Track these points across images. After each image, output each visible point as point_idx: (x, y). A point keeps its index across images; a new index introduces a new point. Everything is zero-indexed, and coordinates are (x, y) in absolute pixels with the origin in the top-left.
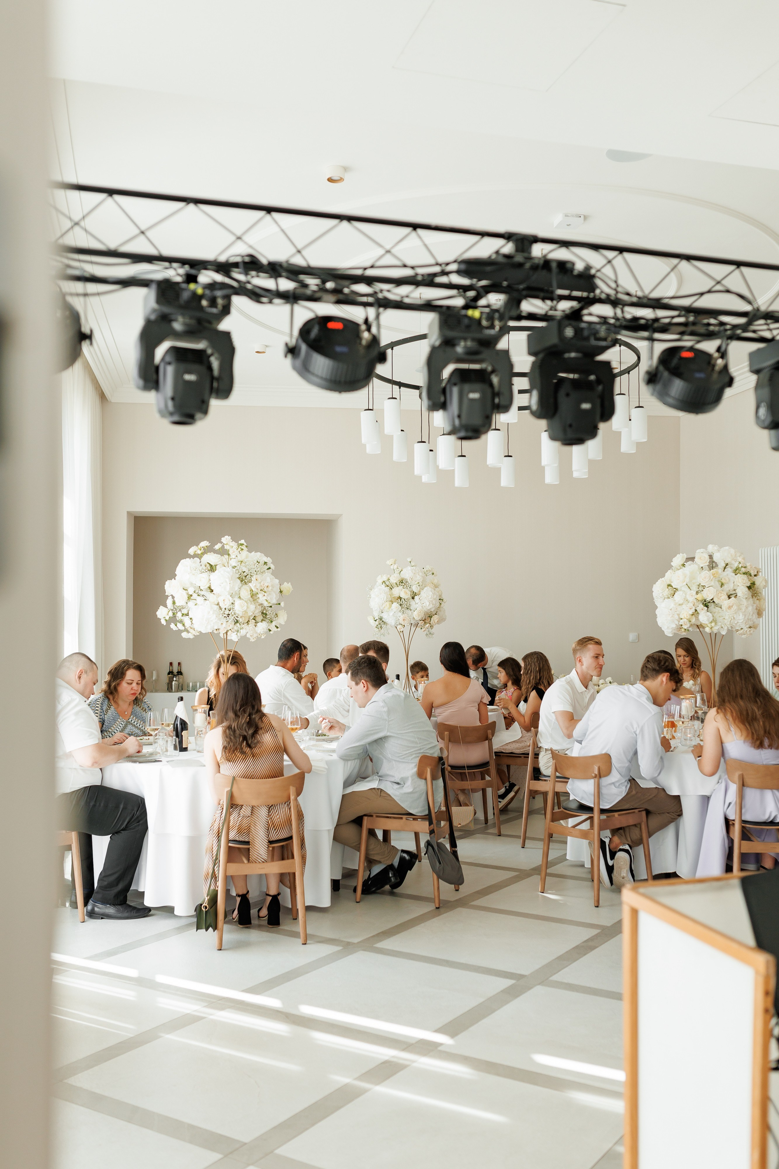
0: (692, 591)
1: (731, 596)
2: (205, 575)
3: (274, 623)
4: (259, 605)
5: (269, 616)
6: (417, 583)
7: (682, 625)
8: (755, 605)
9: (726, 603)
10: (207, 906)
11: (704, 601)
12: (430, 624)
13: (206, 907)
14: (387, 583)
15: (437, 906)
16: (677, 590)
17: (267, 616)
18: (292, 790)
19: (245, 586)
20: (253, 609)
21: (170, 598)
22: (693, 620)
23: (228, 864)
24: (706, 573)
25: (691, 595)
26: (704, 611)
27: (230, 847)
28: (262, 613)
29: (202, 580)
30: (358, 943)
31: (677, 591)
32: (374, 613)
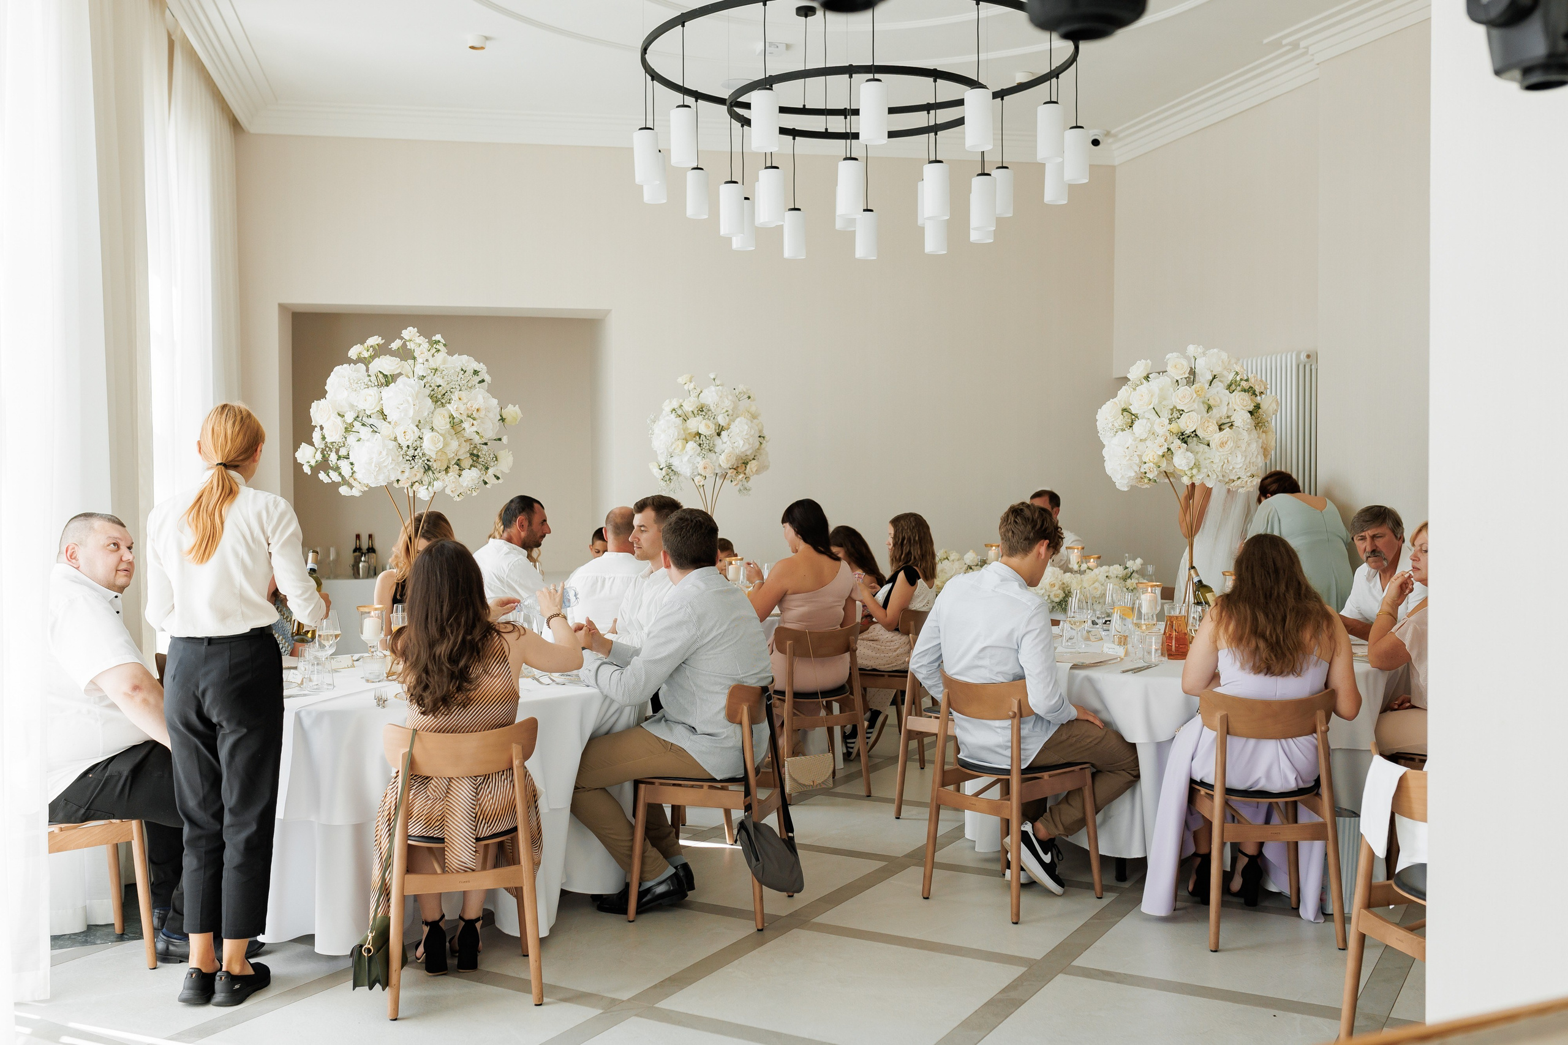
0: (1162, 419)
1: (1222, 427)
2: (373, 391)
3: (491, 471)
4: (465, 441)
5: (482, 459)
6: (724, 410)
7: (1146, 473)
8: (1261, 440)
9: (1216, 437)
10: (371, 948)
11: (1180, 434)
12: (745, 474)
13: (369, 950)
14: (679, 412)
15: (760, 928)
16: (1137, 417)
17: (480, 460)
18: (516, 750)
19: (441, 410)
20: (456, 448)
21: (317, 429)
22: (1164, 465)
23: (406, 876)
24: (1184, 390)
25: (1162, 426)
26: (1182, 450)
27: (409, 845)
28: (472, 454)
29: (367, 400)
30: (629, 1000)
31: (1137, 419)
32: (659, 458)
